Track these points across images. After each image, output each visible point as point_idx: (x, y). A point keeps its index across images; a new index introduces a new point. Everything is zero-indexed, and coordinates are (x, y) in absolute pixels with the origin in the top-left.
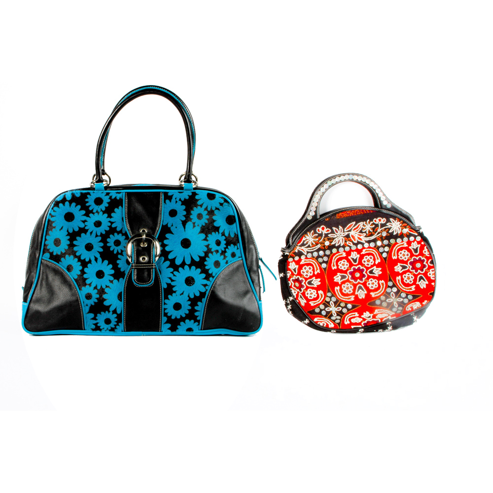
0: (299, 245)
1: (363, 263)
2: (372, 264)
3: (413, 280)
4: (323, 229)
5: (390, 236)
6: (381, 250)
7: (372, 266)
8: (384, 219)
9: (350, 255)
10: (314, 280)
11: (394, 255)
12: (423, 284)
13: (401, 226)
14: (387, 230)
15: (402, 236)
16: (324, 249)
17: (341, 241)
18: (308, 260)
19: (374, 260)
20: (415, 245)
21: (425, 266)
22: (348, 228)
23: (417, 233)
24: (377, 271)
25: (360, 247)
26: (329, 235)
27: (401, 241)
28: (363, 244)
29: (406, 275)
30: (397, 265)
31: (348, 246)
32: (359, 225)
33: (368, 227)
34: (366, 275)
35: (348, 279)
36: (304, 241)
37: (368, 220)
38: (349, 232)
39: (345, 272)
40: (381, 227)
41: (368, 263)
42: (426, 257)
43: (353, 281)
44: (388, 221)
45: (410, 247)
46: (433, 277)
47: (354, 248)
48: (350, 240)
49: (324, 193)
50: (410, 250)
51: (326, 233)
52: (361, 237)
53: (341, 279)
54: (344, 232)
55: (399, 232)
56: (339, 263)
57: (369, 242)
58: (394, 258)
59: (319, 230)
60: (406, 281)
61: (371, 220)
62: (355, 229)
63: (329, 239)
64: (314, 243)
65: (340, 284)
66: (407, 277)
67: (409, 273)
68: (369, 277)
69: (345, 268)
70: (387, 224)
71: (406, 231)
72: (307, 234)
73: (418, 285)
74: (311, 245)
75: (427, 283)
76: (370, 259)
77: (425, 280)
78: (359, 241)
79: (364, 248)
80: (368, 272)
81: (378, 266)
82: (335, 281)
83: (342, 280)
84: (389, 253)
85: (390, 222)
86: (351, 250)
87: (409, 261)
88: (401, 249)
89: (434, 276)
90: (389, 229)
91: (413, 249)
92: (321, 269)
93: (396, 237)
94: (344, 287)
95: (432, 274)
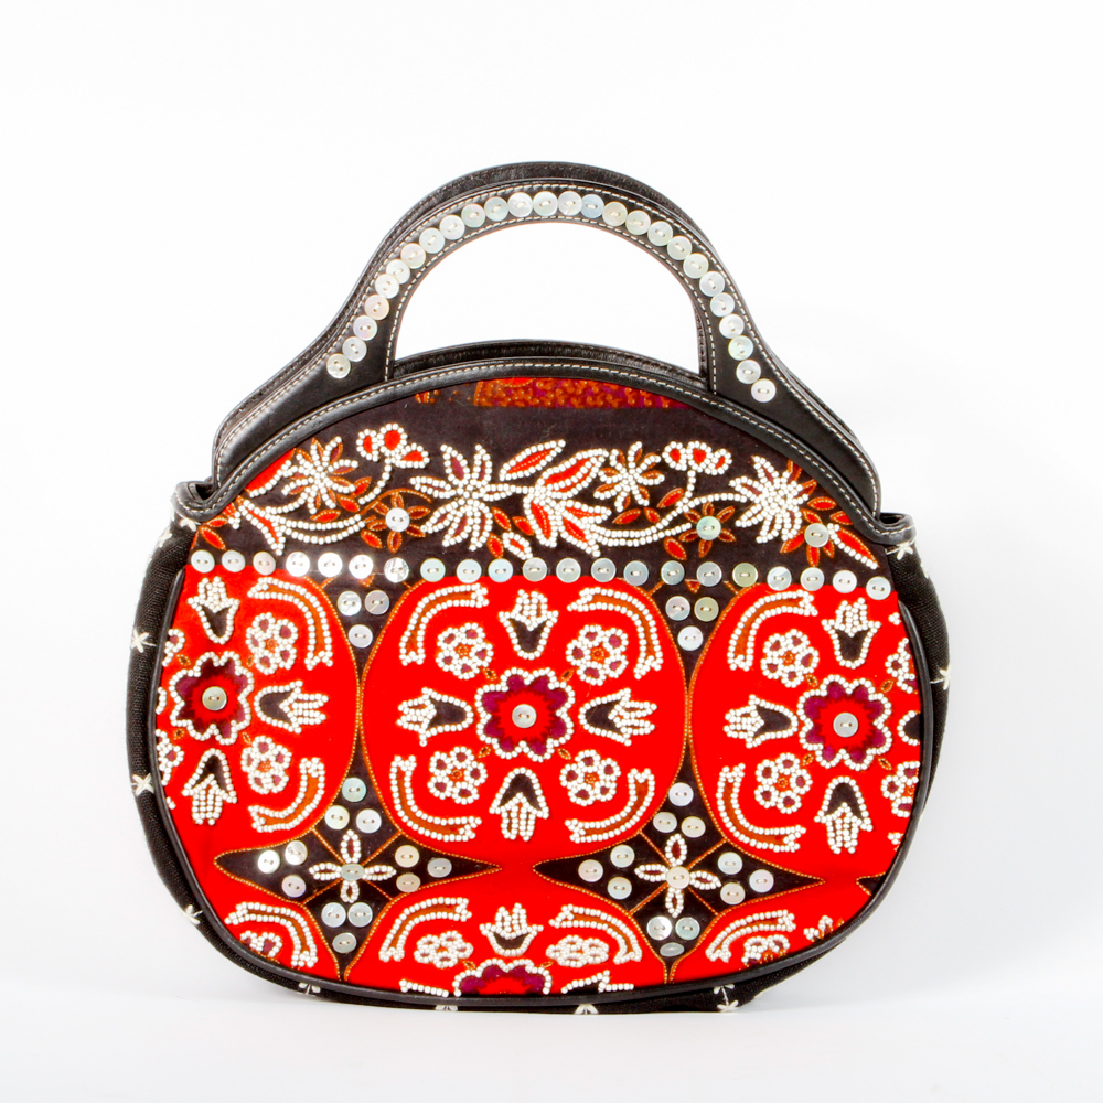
0: (254, 493)
1: (570, 658)
2: (615, 674)
3: (805, 798)
4: (392, 440)
5: (740, 546)
6: (678, 607)
7: (612, 686)
8: (723, 452)
9: (509, 606)
10: (297, 694)
11: (741, 650)
12: (845, 830)
13: (804, 507)
14: (730, 510)
15: (797, 558)
16: (378, 543)
17: (473, 524)
18: (287, 586)
19: (632, 653)
20: (852, 619)
21: (875, 739)
22: (519, 467)
23: (879, 558)
24: (632, 718)
25: (569, 570)
26: (416, 481)
27: (788, 581)
28: (586, 560)
29: (777, 766)
30: (745, 703)
31: (508, 555)
32: (581, 463)
33: (629, 479)
34: (569, 724)
35: (473, 727)
36: (284, 481)
37: (637, 446)
38: (525, 490)
39: (466, 690)
40: (697, 493)
41: (594, 665)
42: (896, 695)
43: (495, 742)
44: (742, 467)
45: (826, 624)
46: (902, 807)
47: (536, 569)
48: (523, 529)
49: (431, 261)
50: (827, 636)
51: (403, 464)
52: (581, 524)
53: (434, 722)
54: (495, 480)
55: (788, 535)
56: (442, 637)
57: (620, 556)
58: (739, 662)
59: (368, 444)
60: (767, 795)
61: (653, 446)
62: (555, 478)
63: (410, 500)
64: (331, 504)
65: (423, 743)
66: (774, 777)
67: (791, 757)
68: (581, 741)
69: (466, 669)
70: (735, 483)
71: (824, 534)
72: (307, 451)
73: (822, 828)
74: (313, 511)
75: (868, 826)
76: (608, 647)
77: (863, 807)
78: (570, 539)
79: (586, 580)
80: (583, 710)
81: (641, 690)
82: (402, 722)
83: (440, 729)
84: (718, 633)
85: (754, 476)
86: (519, 581)
87: (807, 695)
88: (781, 624)
89: (909, 800)
90: (740, 508)
91: (842, 635)
92: (340, 645)
93: (767, 556)
94: (441, 765)
95: (901, 790)
